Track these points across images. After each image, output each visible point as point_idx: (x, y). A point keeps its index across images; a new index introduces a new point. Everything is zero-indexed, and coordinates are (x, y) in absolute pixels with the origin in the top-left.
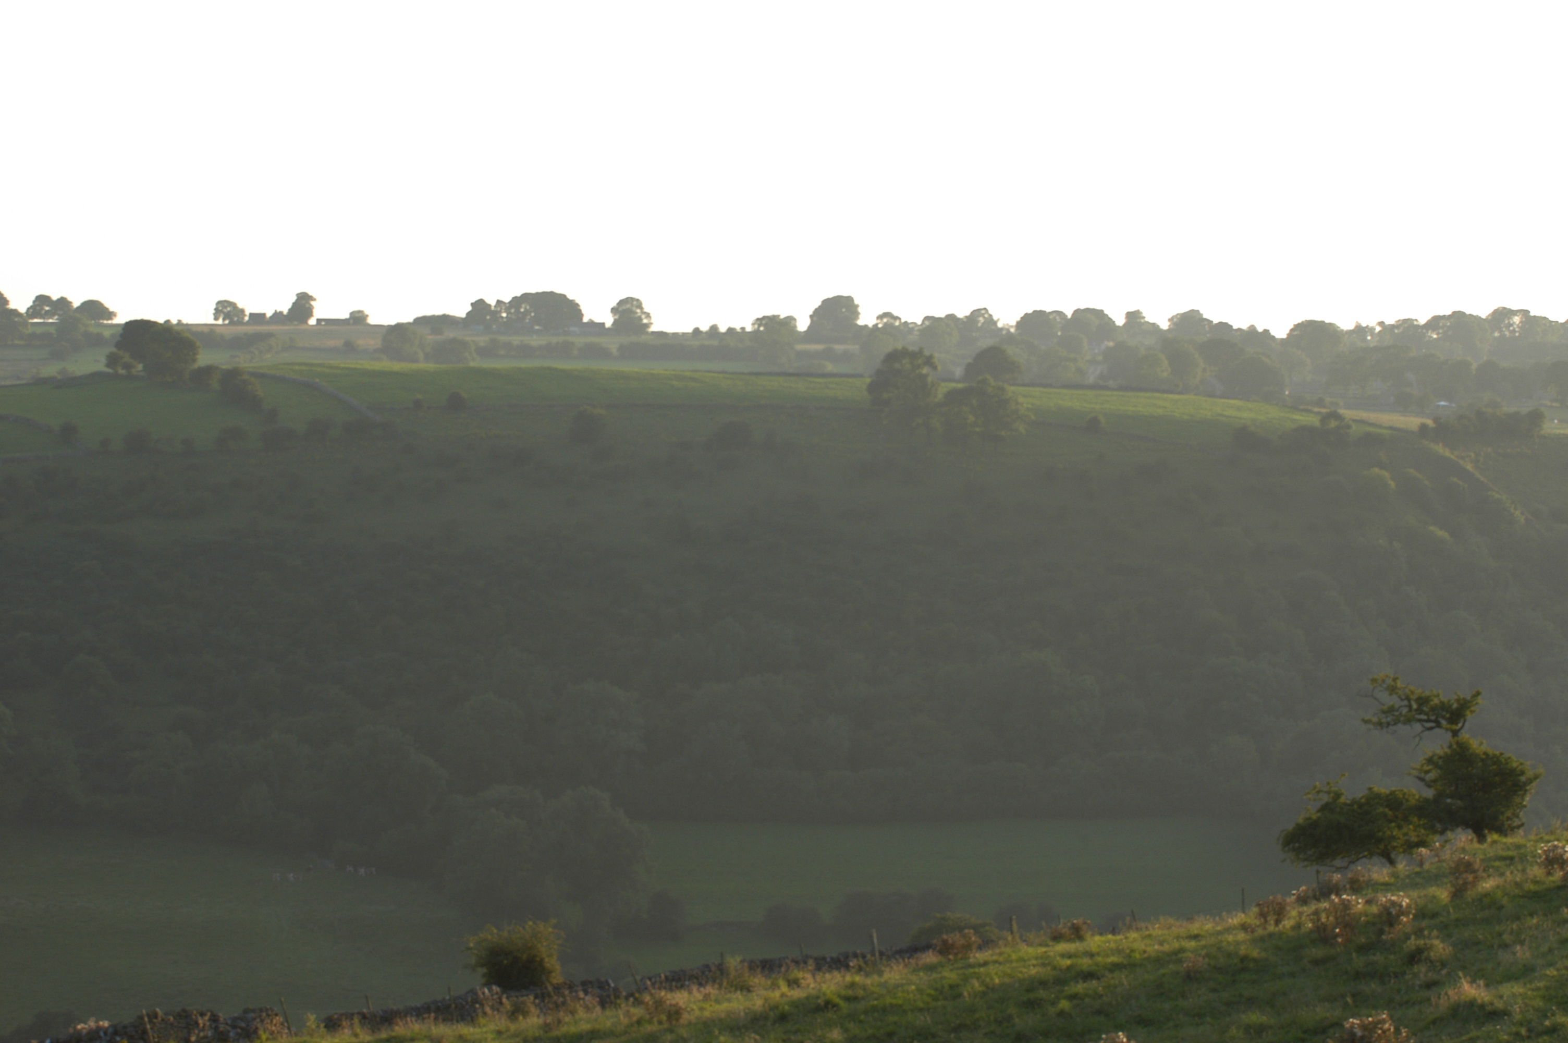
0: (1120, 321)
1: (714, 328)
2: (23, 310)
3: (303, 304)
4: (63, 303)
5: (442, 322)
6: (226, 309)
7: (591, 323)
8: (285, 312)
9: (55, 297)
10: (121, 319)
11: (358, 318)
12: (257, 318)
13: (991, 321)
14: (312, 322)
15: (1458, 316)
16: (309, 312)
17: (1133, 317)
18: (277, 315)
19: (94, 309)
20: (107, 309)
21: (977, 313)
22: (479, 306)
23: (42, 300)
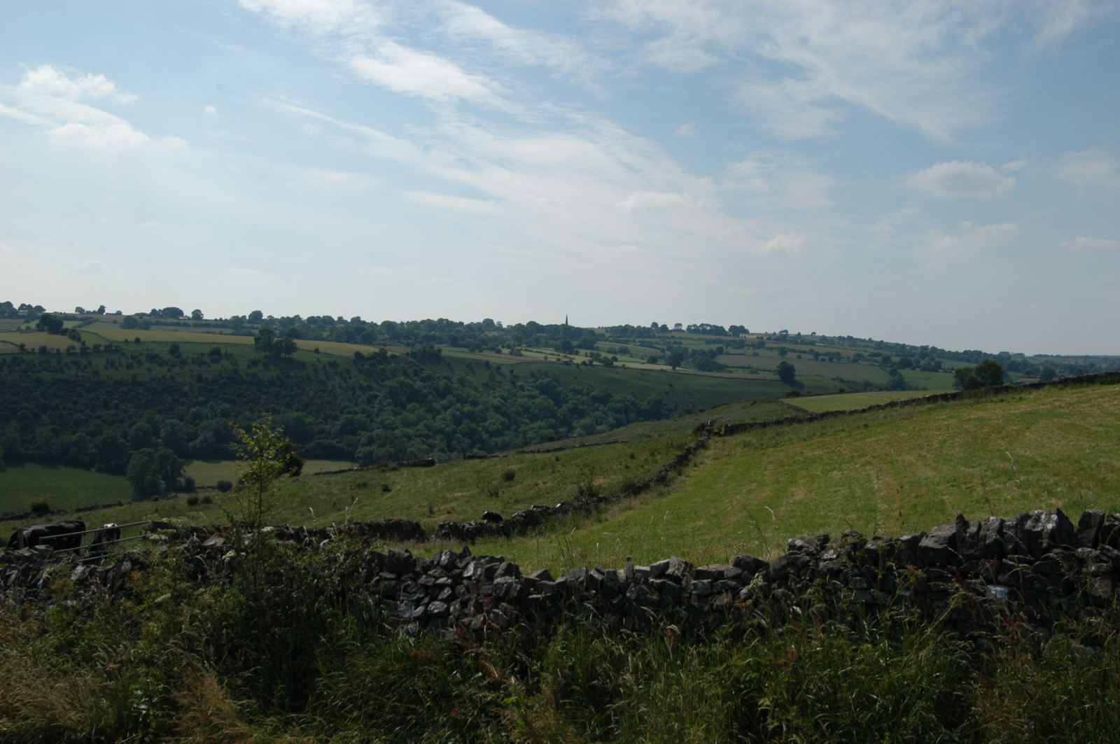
0: (336, 319)
1: (221, 319)
2: (17, 308)
4: (30, 306)
5: (143, 315)
6: (79, 309)
9: (27, 304)
10: (48, 311)
11: (119, 313)
12: (89, 313)
14: (103, 314)
15: (429, 320)
16: (103, 311)
17: (340, 318)
18: (94, 311)
19: (40, 309)
23: (23, 305)
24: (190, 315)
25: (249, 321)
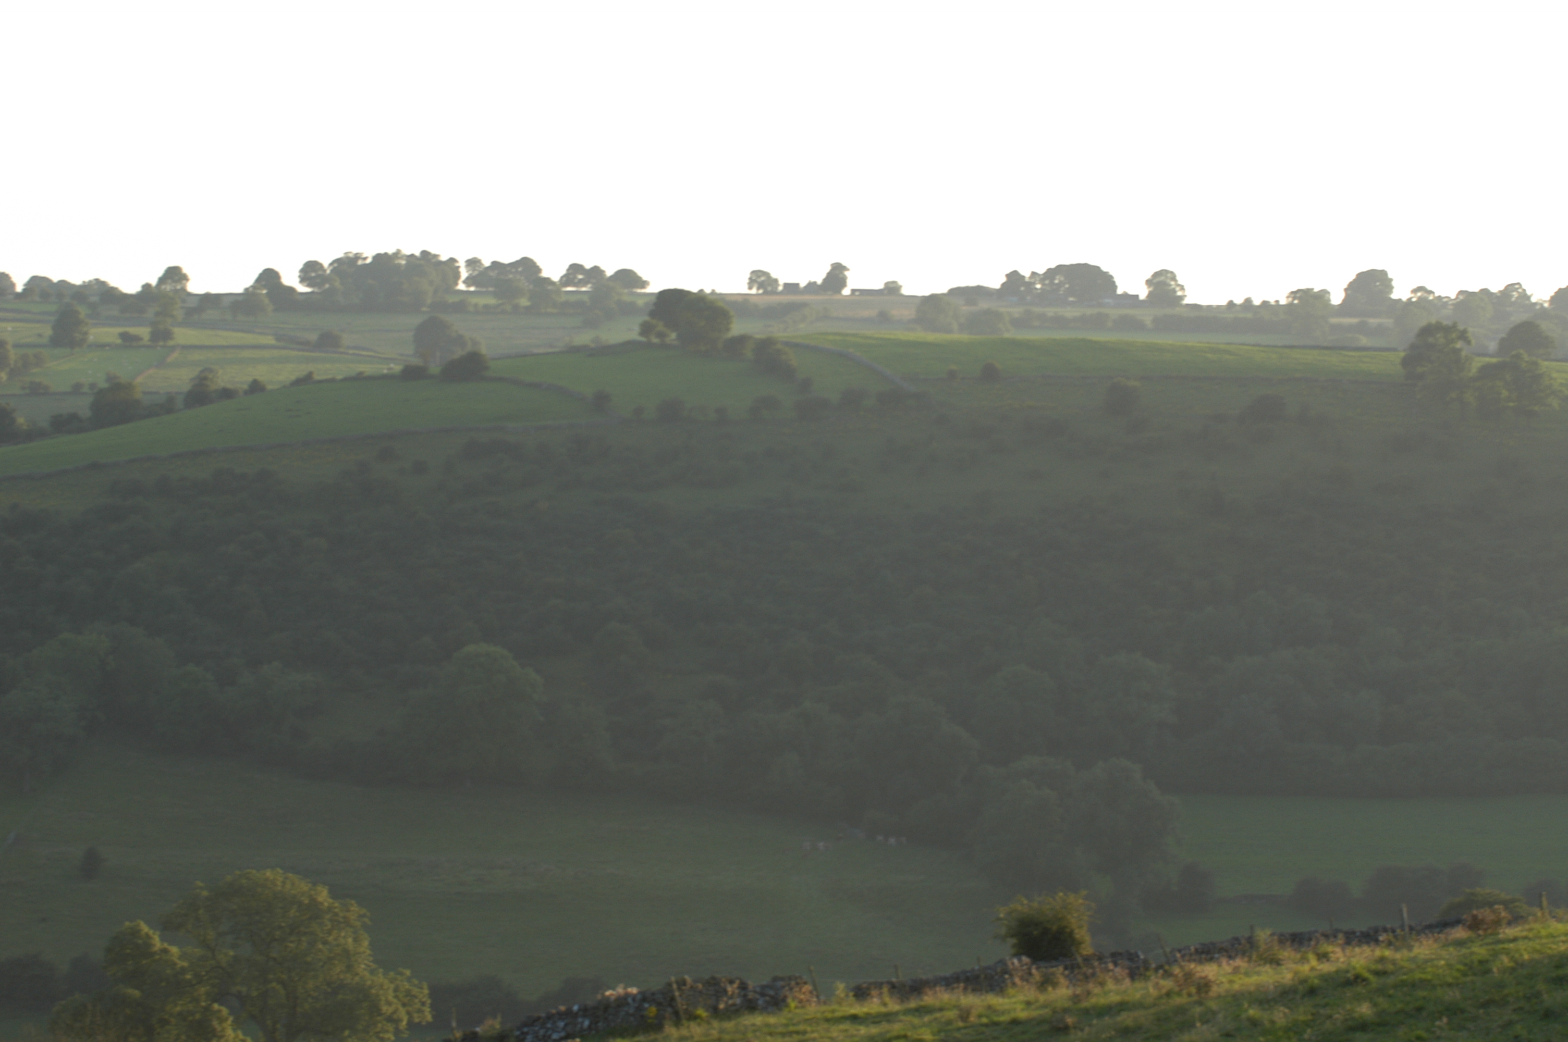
1: (1248, 301)
2: (556, 278)
3: (837, 275)
4: (596, 271)
5: (978, 292)
6: (760, 278)
7: (1125, 295)
8: (819, 282)
9: (588, 266)
10: (654, 288)
11: (892, 289)
12: (791, 288)
13: (1525, 296)
14: (846, 292)
16: (842, 283)
18: (811, 286)
19: (628, 278)
20: (640, 278)
21: (1511, 287)
22: (1014, 277)
23: (575, 268)
24: (1143, 292)
25: (1345, 308)
